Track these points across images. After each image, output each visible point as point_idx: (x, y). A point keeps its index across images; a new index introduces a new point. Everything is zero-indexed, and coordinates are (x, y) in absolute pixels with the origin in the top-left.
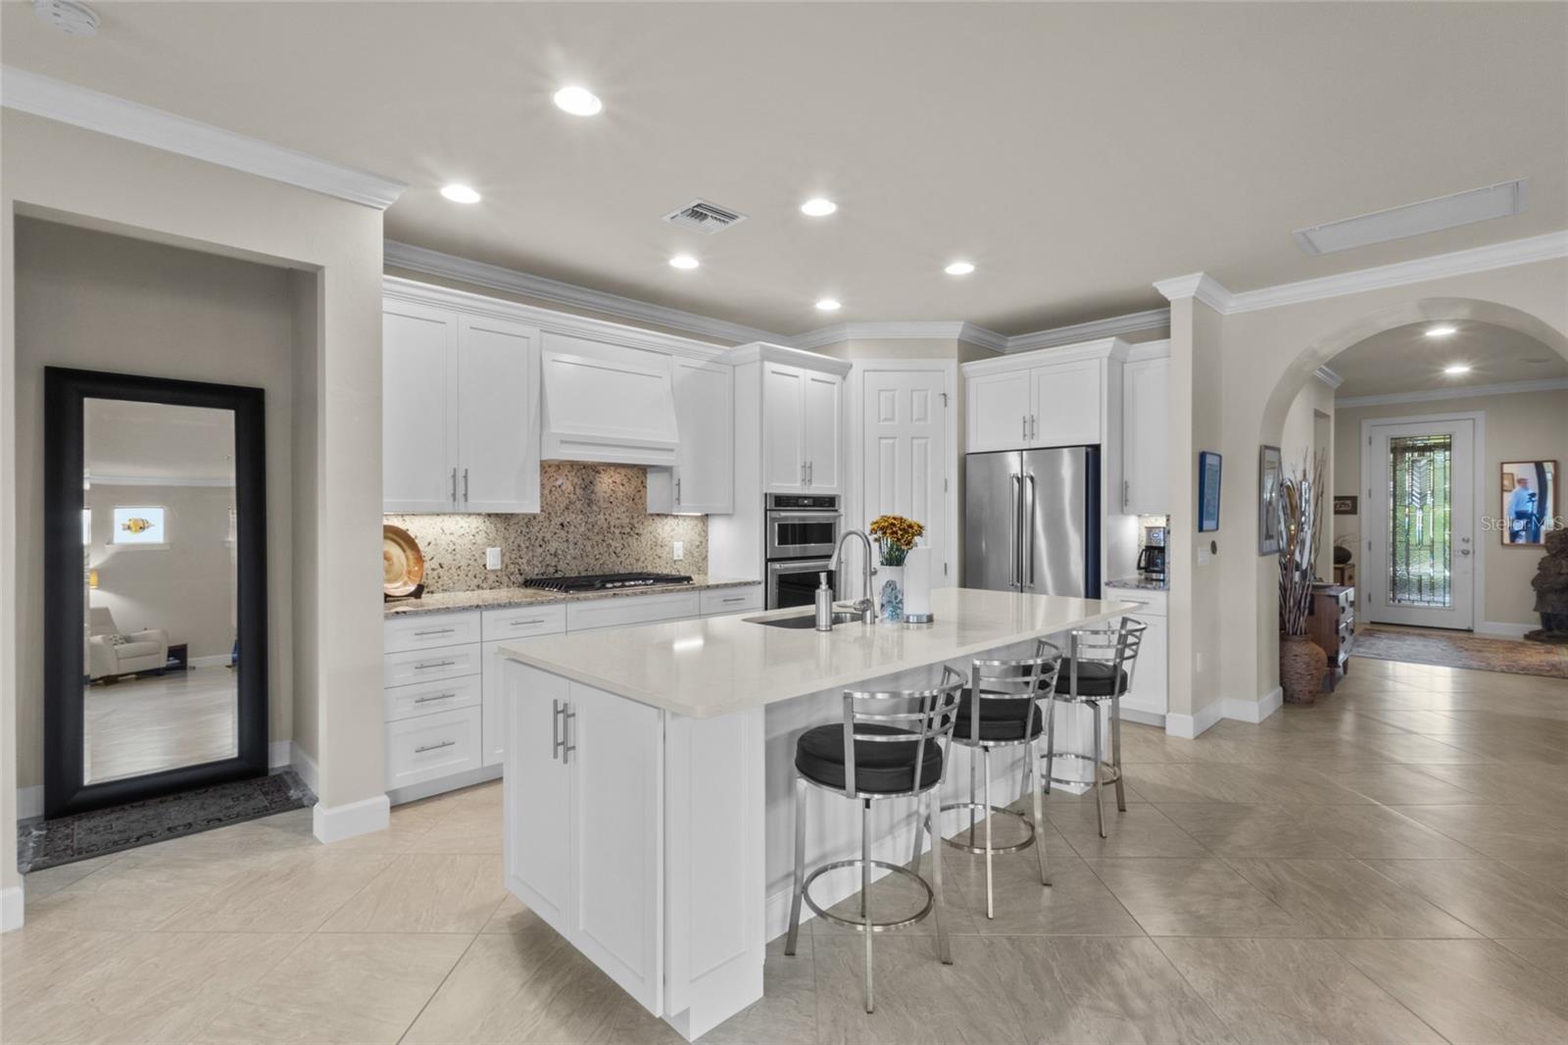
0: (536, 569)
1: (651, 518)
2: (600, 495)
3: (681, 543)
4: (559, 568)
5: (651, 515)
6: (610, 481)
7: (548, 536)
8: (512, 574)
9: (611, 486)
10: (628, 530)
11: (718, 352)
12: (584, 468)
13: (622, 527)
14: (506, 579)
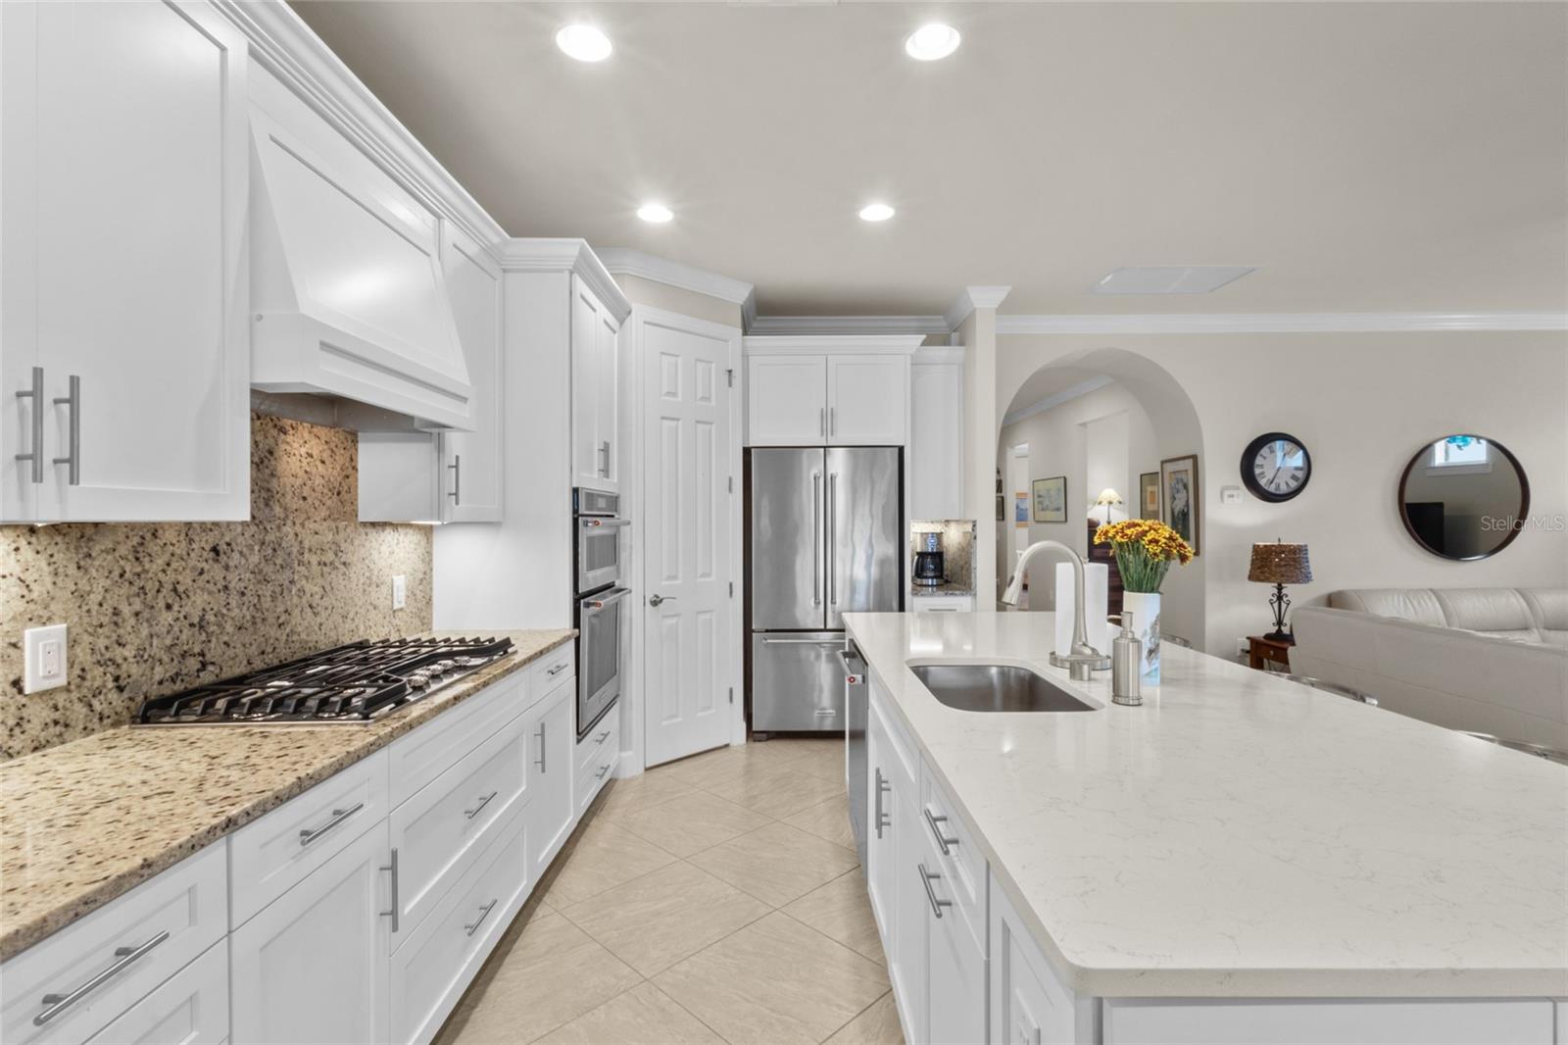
0: (158, 669)
1: (361, 530)
2: (288, 481)
3: (403, 576)
4: (208, 657)
5: (364, 524)
6: (303, 451)
7: (186, 580)
8: (97, 693)
10: (331, 556)
13: (322, 551)
14: (80, 710)
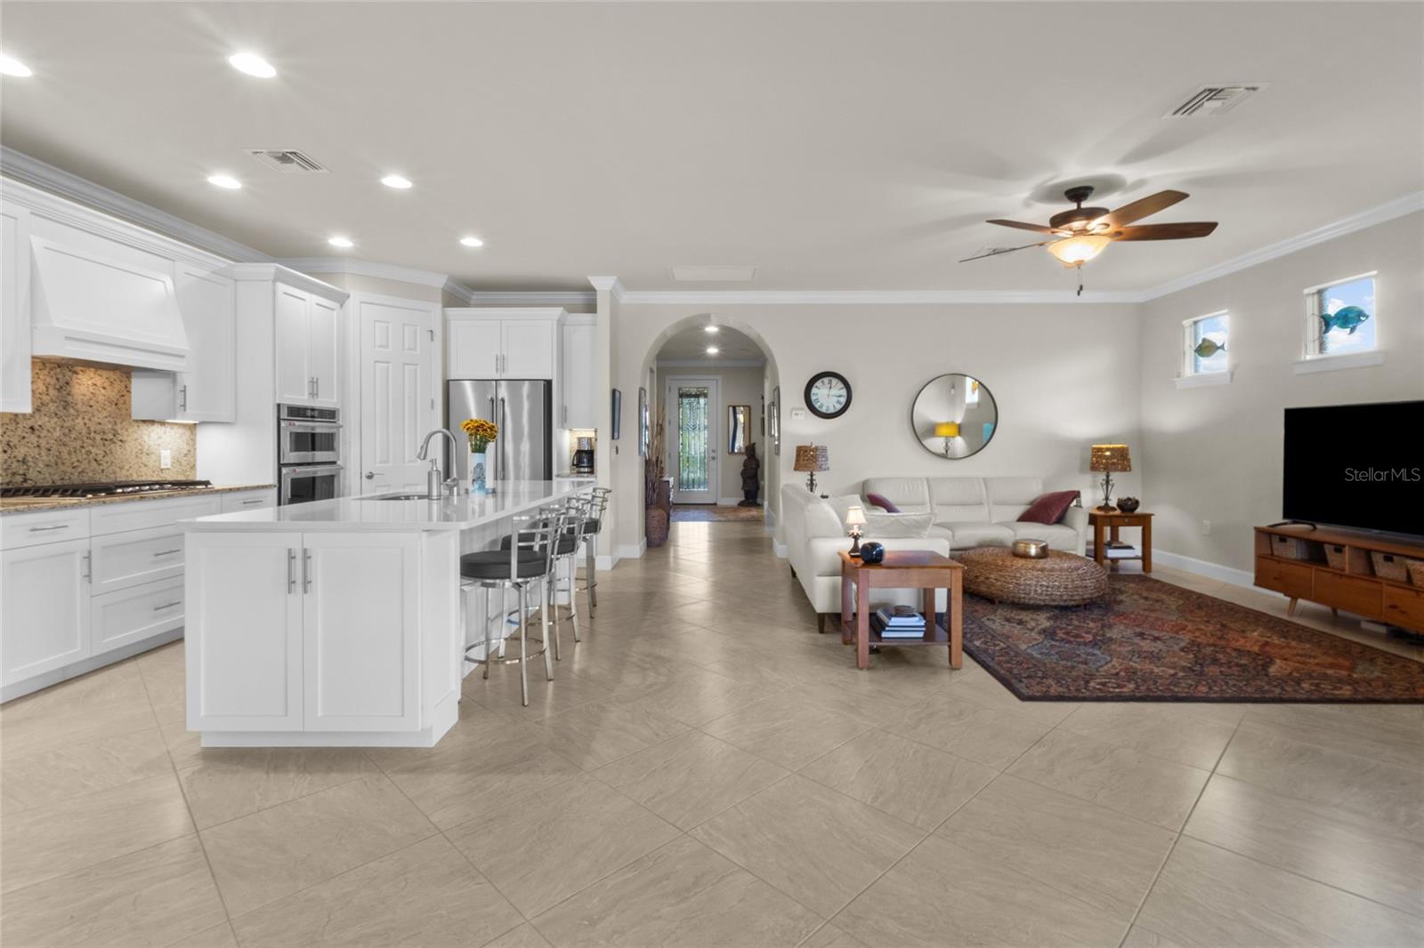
1: (135, 424)
2: (78, 398)
3: (169, 451)
4: (28, 476)
5: (137, 421)
6: (90, 383)
7: (15, 441)
9: (91, 389)
10: (110, 436)
11: (222, 265)
12: (59, 367)
13: (104, 433)
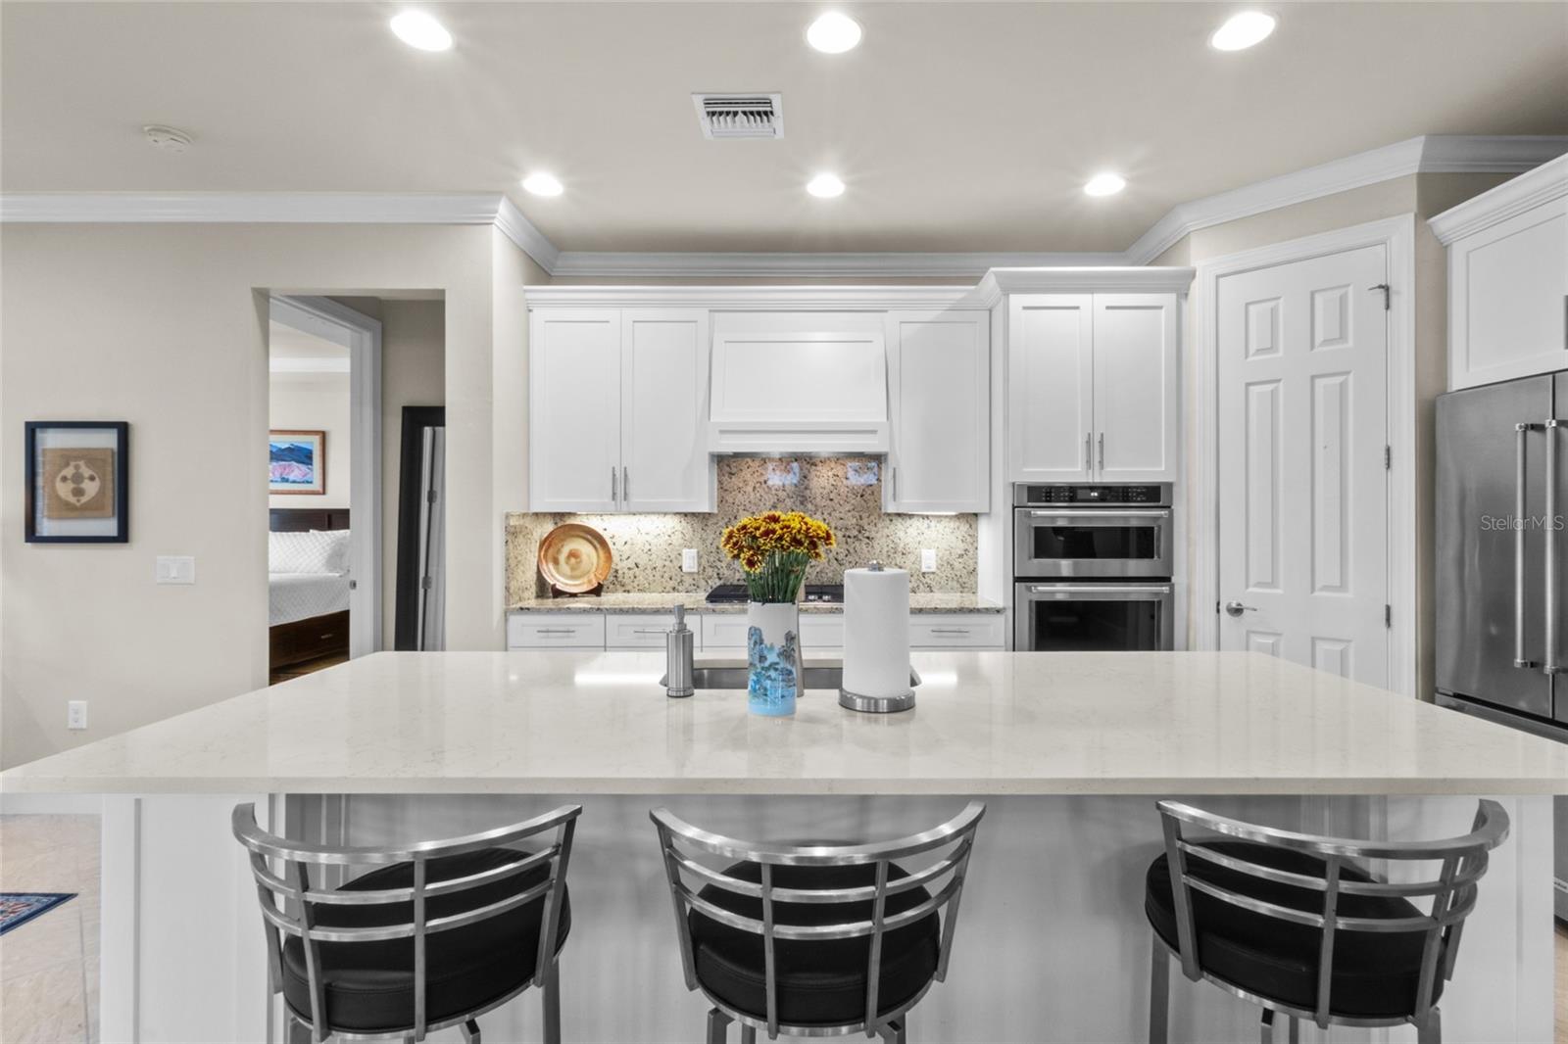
0: (737, 574)
1: (888, 519)
2: (817, 491)
3: (933, 552)
8: (710, 578)
9: (832, 481)
11: (959, 296)
12: (796, 460)
13: (847, 529)
14: (703, 583)
